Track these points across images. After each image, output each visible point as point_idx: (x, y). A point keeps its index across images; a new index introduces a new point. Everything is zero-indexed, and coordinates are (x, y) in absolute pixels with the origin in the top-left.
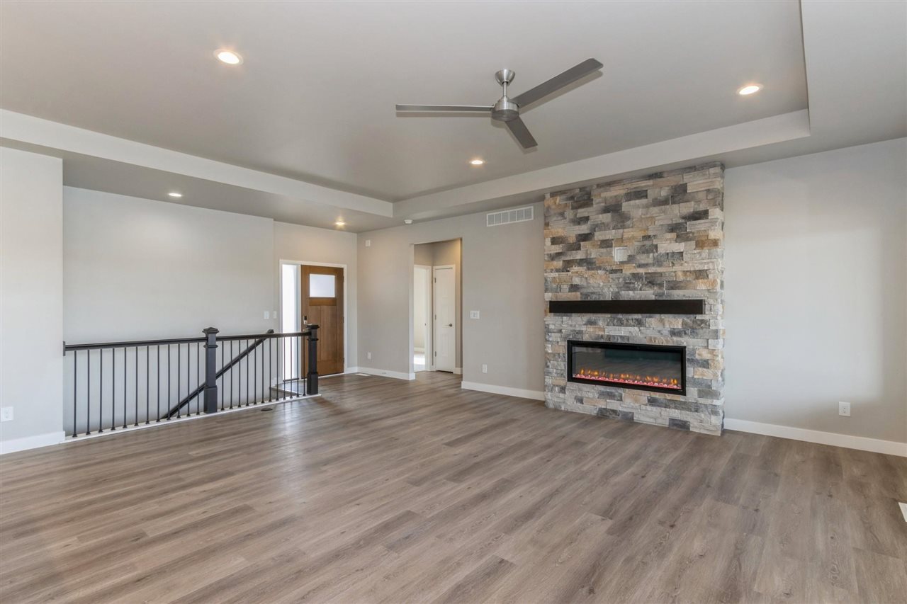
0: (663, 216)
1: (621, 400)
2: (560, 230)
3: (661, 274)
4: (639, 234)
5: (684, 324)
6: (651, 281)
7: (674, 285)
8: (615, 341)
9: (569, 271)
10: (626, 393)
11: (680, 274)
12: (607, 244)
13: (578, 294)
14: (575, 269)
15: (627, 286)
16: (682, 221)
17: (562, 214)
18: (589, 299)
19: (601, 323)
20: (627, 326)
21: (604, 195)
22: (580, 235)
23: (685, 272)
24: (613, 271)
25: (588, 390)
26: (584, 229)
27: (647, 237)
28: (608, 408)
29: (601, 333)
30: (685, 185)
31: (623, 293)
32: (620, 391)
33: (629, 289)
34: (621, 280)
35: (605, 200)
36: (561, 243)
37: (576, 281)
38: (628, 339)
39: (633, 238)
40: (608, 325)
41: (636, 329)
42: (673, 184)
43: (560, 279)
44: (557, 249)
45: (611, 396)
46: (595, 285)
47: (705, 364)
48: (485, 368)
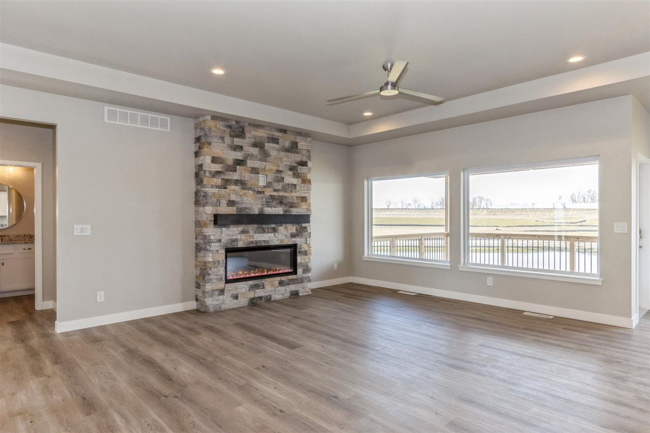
0: (286, 159)
1: (264, 288)
2: (219, 151)
3: (286, 197)
4: (275, 168)
5: (297, 230)
6: (281, 201)
7: (292, 205)
8: (261, 244)
9: (226, 188)
10: (267, 282)
11: (295, 198)
12: (255, 171)
13: (235, 208)
14: (233, 187)
15: (268, 204)
16: (295, 165)
17: (222, 138)
18: (243, 213)
19: (251, 233)
20: (268, 233)
21: (254, 133)
22: (236, 159)
23: (297, 197)
24: (259, 192)
25: (242, 287)
26: (239, 155)
27: (279, 172)
28: (256, 296)
29: (252, 240)
30: (297, 143)
31: (265, 208)
32: (263, 281)
33: (269, 206)
34: (264, 199)
35: (255, 137)
36: (221, 163)
37: (233, 197)
38: (268, 242)
39: (271, 170)
40: (255, 233)
41: (273, 234)
42: (292, 140)
43: (220, 195)
44: (217, 167)
45: (257, 287)
46: (248, 202)
47: (305, 253)
48: (101, 296)
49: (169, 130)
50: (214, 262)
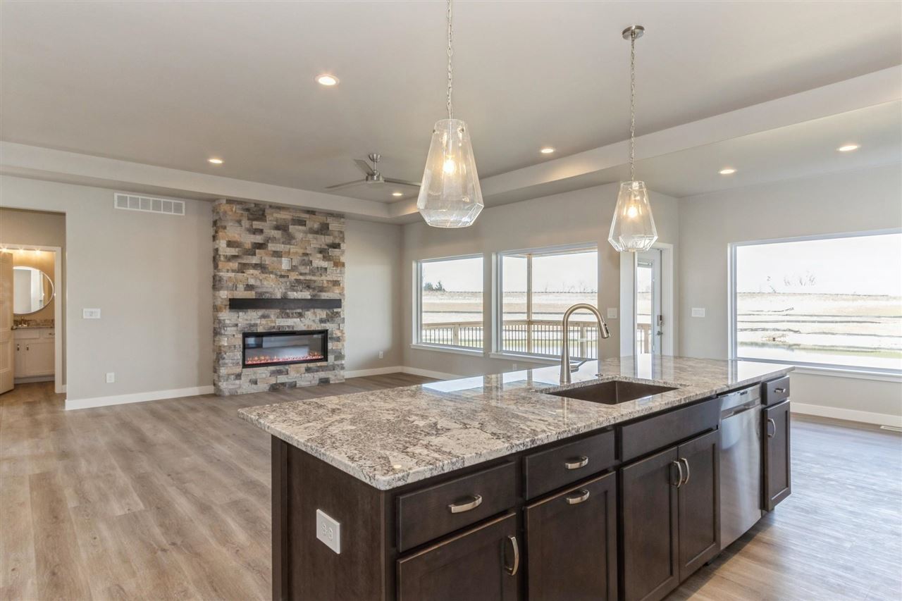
0: (315, 241)
1: (288, 374)
2: (236, 235)
3: (315, 281)
4: (301, 251)
5: (327, 315)
6: (308, 285)
7: (322, 289)
8: (284, 330)
9: (244, 273)
10: (291, 368)
11: (325, 282)
12: (277, 254)
13: (253, 293)
14: (251, 271)
15: (293, 288)
16: (326, 247)
17: (239, 222)
18: (264, 297)
19: (273, 317)
20: (292, 317)
21: (275, 215)
22: (255, 243)
23: (328, 281)
24: (282, 276)
25: (263, 371)
26: (259, 239)
27: (306, 254)
28: (278, 382)
29: (273, 325)
30: (328, 224)
31: (289, 293)
32: (287, 367)
33: (294, 290)
34: (288, 283)
35: (277, 220)
36: (237, 247)
37: (252, 282)
38: (293, 327)
39: (296, 253)
40: (277, 318)
41: (298, 319)
42: (321, 221)
43: (236, 279)
44: (233, 251)
45: (280, 372)
46: (269, 286)
47: (338, 339)
48: (111, 377)
49: (183, 214)
50: (230, 347)
